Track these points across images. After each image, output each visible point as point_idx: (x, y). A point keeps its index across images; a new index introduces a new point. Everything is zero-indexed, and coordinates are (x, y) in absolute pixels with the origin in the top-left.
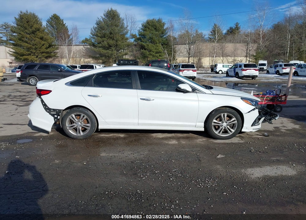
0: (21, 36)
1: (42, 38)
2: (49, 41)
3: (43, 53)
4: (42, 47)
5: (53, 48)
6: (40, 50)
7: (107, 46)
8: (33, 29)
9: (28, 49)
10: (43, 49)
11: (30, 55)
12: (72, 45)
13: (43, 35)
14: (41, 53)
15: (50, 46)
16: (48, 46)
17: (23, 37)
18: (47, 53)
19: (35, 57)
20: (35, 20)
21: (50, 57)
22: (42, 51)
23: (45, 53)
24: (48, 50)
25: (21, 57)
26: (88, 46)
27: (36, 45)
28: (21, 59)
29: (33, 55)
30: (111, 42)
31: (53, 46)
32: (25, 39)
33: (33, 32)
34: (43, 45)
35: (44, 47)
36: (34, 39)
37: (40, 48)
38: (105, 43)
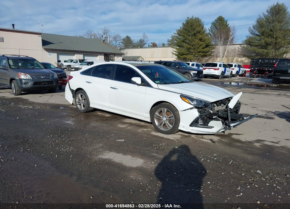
0: (185, 38)
1: (201, 40)
2: (207, 42)
3: (200, 52)
4: (199, 47)
5: (209, 48)
6: (197, 50)
7: (264, 44)
8: (195, 31)
9: (189, 49)
10: (200, 49)
11: (189, 54)
12: (227, 45)
13: (202, 36)
14: (198, 52)
15: (207, 46)
16: (205, 46)
17: (186, 39)
18: (203, 52)
19: (193, 56)
20: (198, 24)
21: (205, 56)
22: (198, 51)
23: (202, 52)
24: (205, 50)
25: (181, 56)
26: (245, 45)
27: (194, 45)
28: (181, 58)
29: (191, 55)
30: (269, 40)
31: (210, 46)
32: (187, 41)
33: (195, 35)
34: (201, 45)
35: (201, 47)
36: (195, 40)
37: (198, 48)
38: (263, 41)
